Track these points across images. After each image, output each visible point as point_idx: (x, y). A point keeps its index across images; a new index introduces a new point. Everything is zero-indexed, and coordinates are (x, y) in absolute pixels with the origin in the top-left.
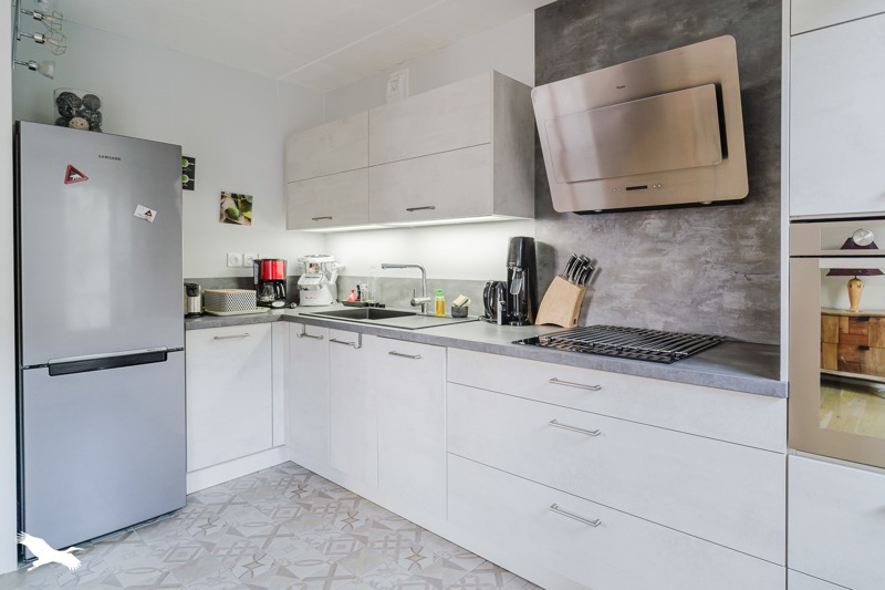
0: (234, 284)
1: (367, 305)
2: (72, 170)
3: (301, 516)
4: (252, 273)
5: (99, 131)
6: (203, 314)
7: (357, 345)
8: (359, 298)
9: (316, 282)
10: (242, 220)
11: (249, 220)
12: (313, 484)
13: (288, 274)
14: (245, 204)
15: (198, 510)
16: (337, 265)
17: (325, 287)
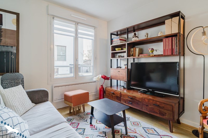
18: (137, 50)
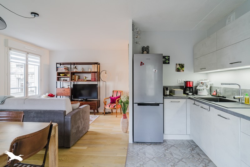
0: (179, 88)
1: (219, 96)
2: (142, 63)
3: (190, 158)
4: (183, 85)
5: (149, 53)
6: (170, 95)
7: (208, 110)
8: (217, 94)
9: (202, 88)
10: (181, 71)
11: (183, 70)
12: (197, 150)
13: (194, 85)
14: (182, 66)
15: (166, 145)
16: (210, 83)
17: (205, 90)
18: (77, 76)
